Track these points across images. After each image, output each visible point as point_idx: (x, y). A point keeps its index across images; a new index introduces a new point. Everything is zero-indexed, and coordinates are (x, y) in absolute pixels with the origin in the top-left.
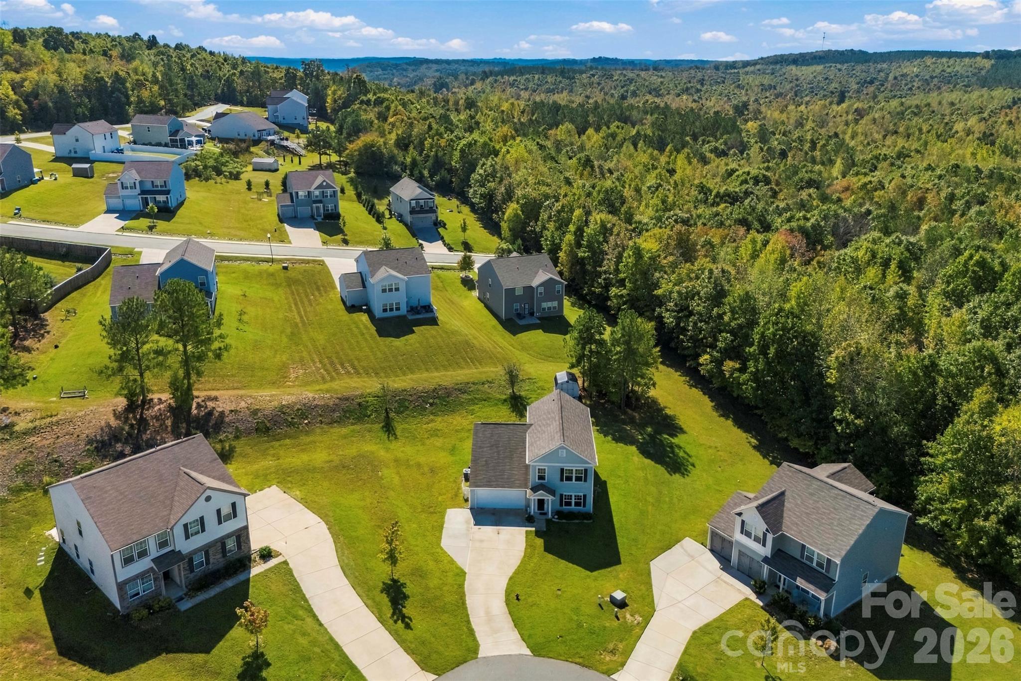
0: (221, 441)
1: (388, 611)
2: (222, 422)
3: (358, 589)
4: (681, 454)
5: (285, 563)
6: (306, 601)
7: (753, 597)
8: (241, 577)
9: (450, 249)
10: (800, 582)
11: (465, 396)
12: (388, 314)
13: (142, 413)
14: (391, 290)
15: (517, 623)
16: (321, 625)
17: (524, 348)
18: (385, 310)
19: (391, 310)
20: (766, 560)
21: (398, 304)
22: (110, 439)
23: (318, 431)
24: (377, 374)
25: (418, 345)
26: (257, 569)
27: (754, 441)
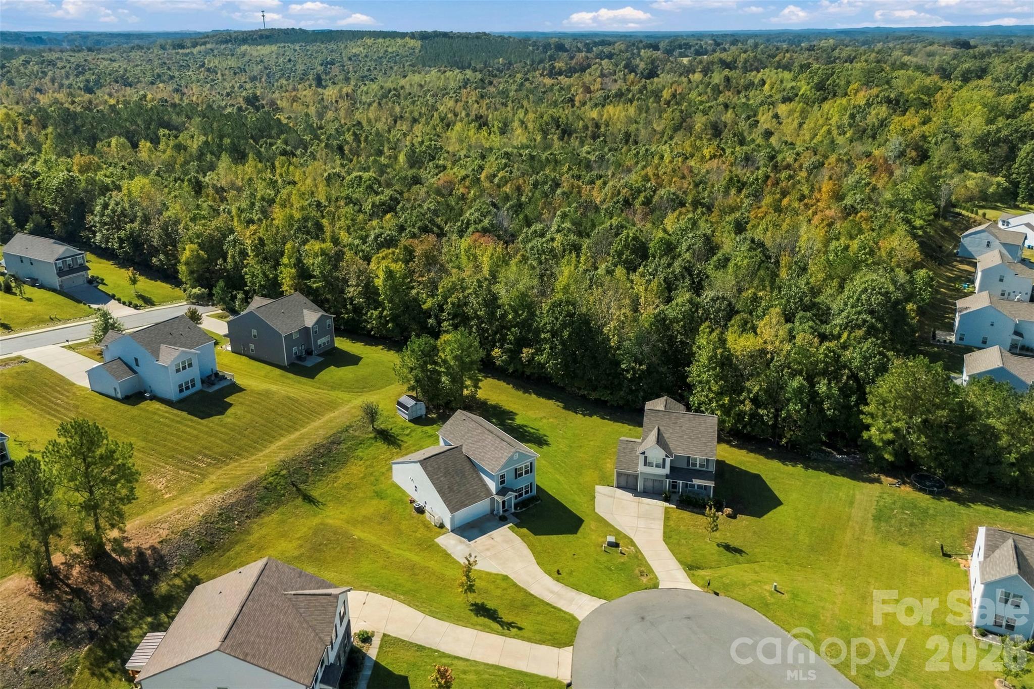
0: (176, 575)
1: (496, 626)
2: (162, 557)
3: (460, 623)
4: (532, 431)
5: (385, 635)
6: (438, 651)
7: (667, 505)
8: (368, 664)
9: (136, 307)
10: (696, 482)
11: (343, 446)
12: (186, 393)
13: (68, 586)
14: (184, 368)
15: (576, 587)
16: (467, 660)
17: (334, 386)
18: (181, 391)
19: (187, 388)
20: (667, 476)
21: (193, 380)
22: (63, 624)
23: (255, 526)
24: (239, 455)
25: (249, 416)
26: (372, 652)
27: (561, 405)
